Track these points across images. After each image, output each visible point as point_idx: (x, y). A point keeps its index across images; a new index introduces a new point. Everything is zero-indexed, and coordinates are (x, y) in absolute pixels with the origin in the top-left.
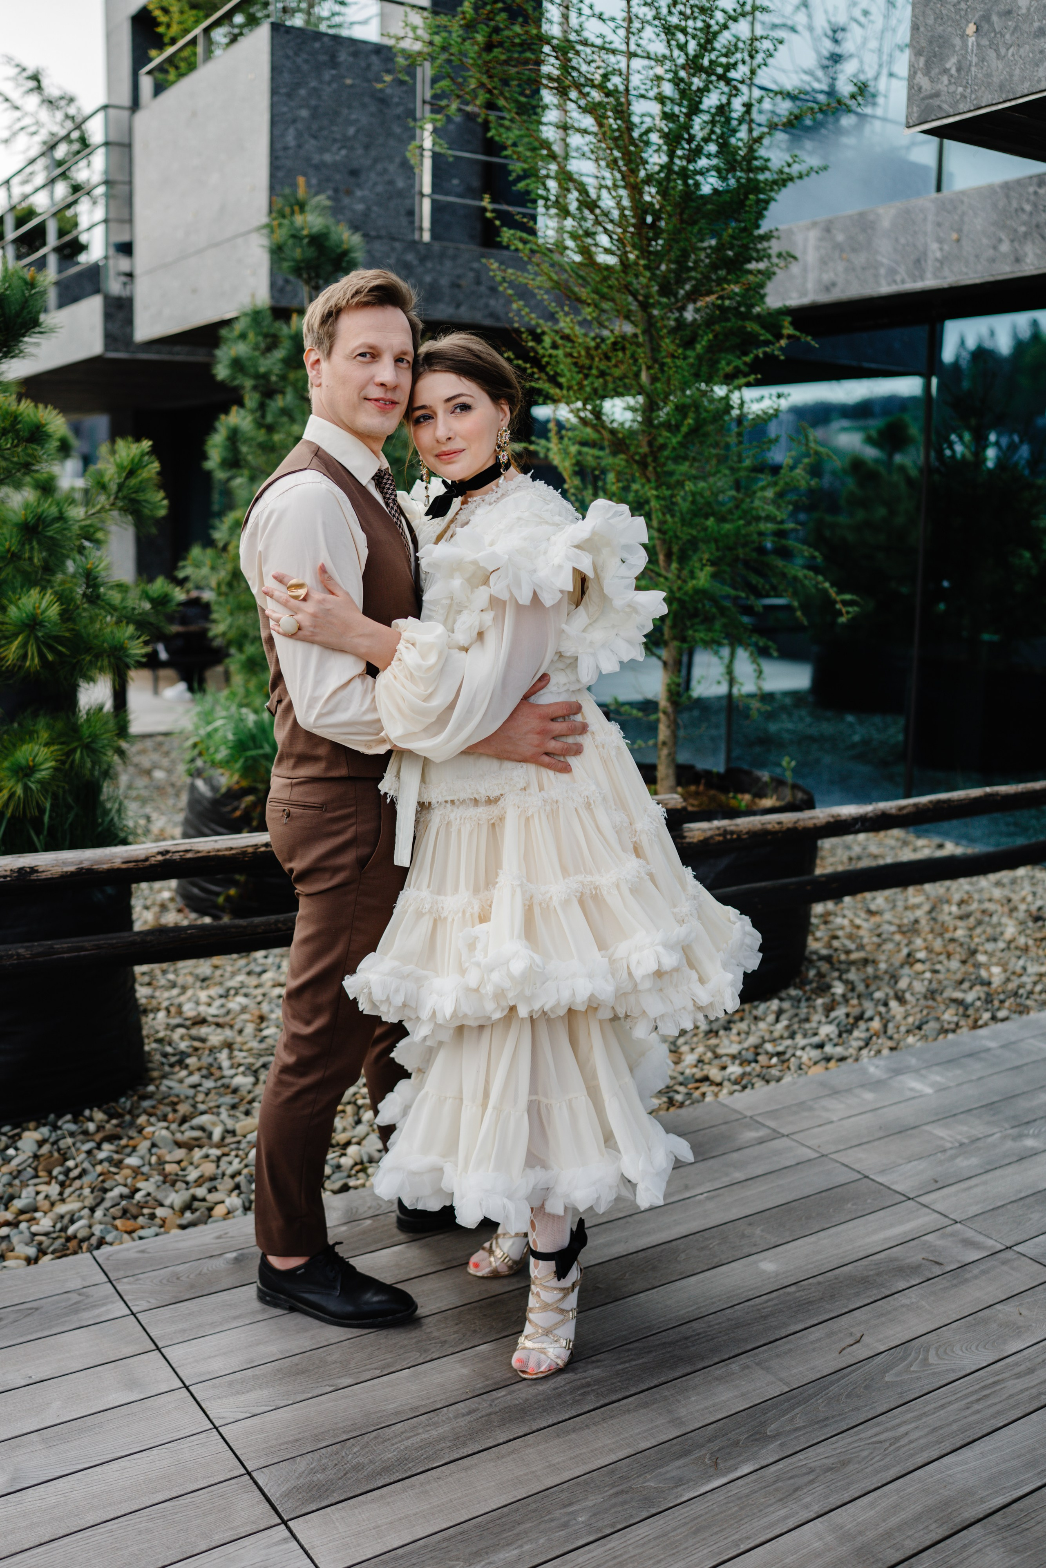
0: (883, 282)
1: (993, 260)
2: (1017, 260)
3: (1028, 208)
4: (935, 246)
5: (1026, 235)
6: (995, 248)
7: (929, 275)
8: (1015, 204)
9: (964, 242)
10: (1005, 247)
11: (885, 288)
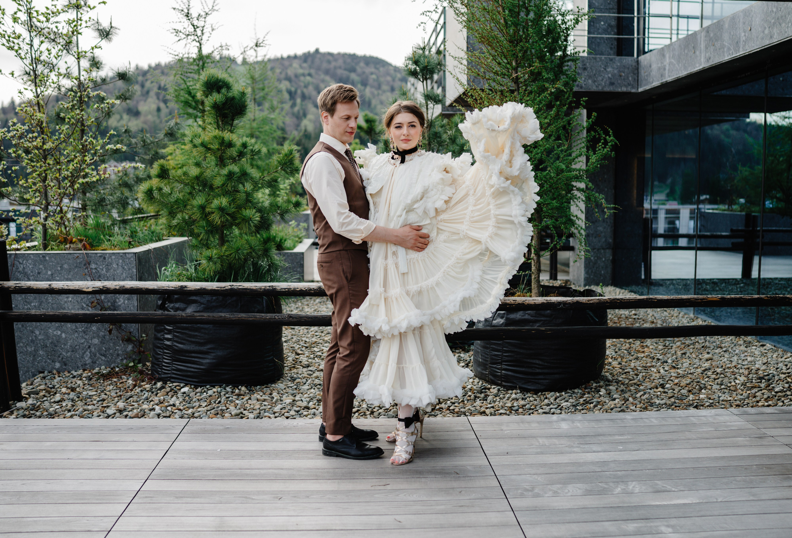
0: (726, 55)
1: (763, 39)
2: (771, 37)
3: (775, 10)
4: (743, 34)
5: (774, 23)
6: (763, 32)
7: (741, 49)
8: (770, 9)
9: (753, 30)
10: (767, 32)
11: (726, 57)
